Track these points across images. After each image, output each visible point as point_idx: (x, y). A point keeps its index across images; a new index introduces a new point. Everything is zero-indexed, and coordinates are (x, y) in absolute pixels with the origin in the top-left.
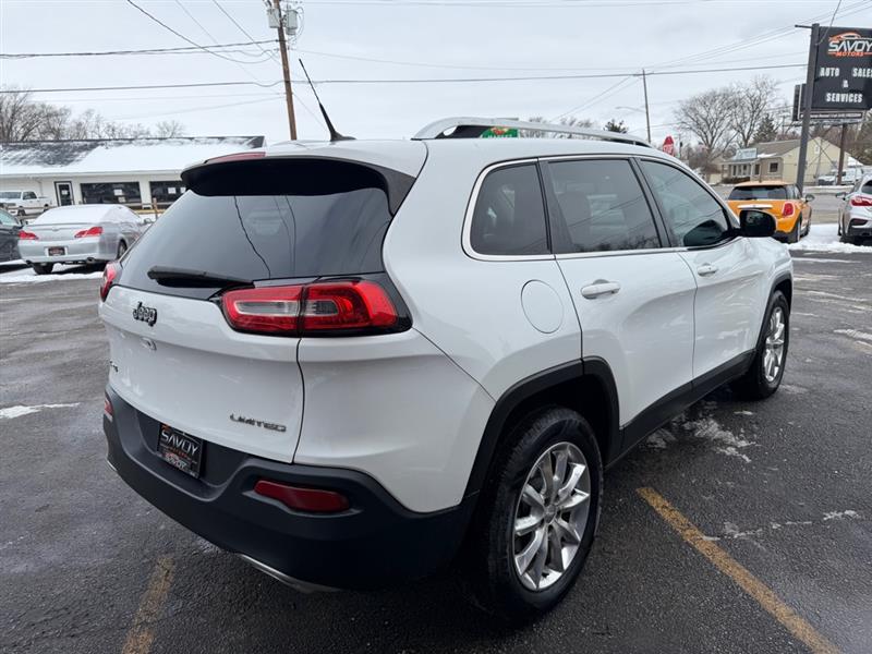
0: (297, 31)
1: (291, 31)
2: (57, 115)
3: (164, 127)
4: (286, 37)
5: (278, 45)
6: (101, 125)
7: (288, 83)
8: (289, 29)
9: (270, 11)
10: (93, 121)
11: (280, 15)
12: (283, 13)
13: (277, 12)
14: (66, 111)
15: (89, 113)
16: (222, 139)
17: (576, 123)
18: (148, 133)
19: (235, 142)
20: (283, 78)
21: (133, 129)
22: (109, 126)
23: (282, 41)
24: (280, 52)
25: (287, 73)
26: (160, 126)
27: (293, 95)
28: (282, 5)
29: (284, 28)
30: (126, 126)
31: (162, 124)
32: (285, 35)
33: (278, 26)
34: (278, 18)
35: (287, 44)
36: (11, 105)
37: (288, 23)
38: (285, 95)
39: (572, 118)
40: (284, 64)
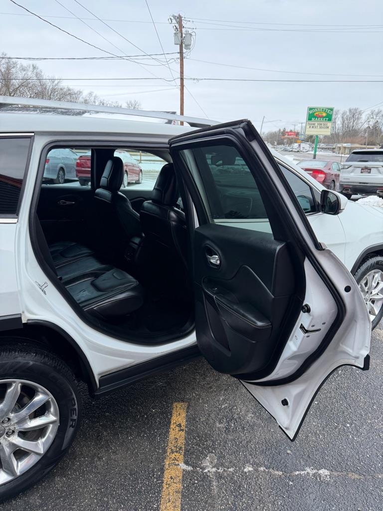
0: (191, 46)
1: (188, 47)
2: (75, 94)
4: (184, 50)
5: (178, 56)
6: (96, 101)
7: (182, 79)
8: (186, 45)
9: (175, 34)
10: (92, 98)
11: (182, 36)
12: (184, 35)
13: (179, 35)
14: (80, 92)
15: (90, 94)
20: (179, 76)
22: (101, 102)
23: (181, 53)
24: (179, 60)
25: (182, 72)
26: (127, 103)
27: (184, 87)
28: (184, 30)
29: (184, 45)
30: (110, 102)
31: (129, 103)
32: (184, 49)
33: (180, 43)
34: (180, 38)
35: (184, 55)
36: (51, 87)
37: (186, 42)
38: (180, 87)
39: (379, 110)
40: (181, 67)
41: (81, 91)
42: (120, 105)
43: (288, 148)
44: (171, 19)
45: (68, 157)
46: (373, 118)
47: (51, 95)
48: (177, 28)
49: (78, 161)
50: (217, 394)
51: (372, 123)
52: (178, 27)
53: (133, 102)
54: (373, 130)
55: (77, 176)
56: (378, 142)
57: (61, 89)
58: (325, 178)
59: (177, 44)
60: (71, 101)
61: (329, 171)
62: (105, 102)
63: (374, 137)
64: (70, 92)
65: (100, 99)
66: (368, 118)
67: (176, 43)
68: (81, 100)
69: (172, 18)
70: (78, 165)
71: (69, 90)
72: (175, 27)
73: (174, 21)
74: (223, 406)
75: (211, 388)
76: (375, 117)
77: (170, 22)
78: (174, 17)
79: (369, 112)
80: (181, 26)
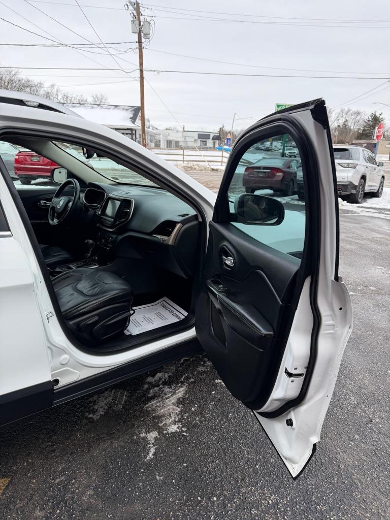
0: (150, 35)
1: (147, 35)
2: (36, 86)
3: (96, 98)
4: (143, 40)
5: (137, 45)
6: (59, 94)
7: (141, 71)
8: (144, 34)
9: (133, 21)
10: (54, 91)
11: (140, 24)
12: (142, 23)
13: (137, 22)
14: (41, 85)
15: (52, 86)
16: (116, 106)
17: (351, 112)
18: (86, 101)
19: (124, 109)
20: (139, 68)
21: (78, 98)
22: (65, 96)
23: (140, 42)
24: (138, 50)
25: (141, 64)
26: (93, 97)
27: (144, 79)
28: (142, 18)
29: (142, 34)
30: (75, 96)
31: (95, 96)
32: (142, 38)
33: (138, 31)
34: (138, 27)
35: (143, 45)
36: (7, 78)
37: (144, 30)
38: (139, 79)
39: (348, 108)
40: (140, 58)
41: (42, 82)
42: (85, 98)
43: (261, 146)
44: (127, 5)
45: (7, 152)
46: (343, 116)
47: (8, 85)
48: (134, 16)
49: (17, 157)
50: (57, 462)
51: (341, 122)
52: (136, 15)
53: (99, 96)
54: (342, 128)
55: (16, 174)
56: (347, 141)
57: (19, 81)
58: (283, 176)
59: (135, 33)
60: (31, 93)
61: (288, 170)
62: (69, 95)
63: (344, 135)
64: (29, 83)
65: (63, 92)
66: (338, 117)
67: (134, 31)
68: (42, 92)
69: (129, 4)
70: (17, 161)
71: (28, 81)
72: (132, 15)
73: (131, 8)
74: (57, 480)
75: (53, 451)
76: (344, 116)
77: (127, 8)
78: (131, 3)
79: (339, 111)
80: (139, 14)
